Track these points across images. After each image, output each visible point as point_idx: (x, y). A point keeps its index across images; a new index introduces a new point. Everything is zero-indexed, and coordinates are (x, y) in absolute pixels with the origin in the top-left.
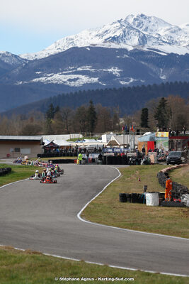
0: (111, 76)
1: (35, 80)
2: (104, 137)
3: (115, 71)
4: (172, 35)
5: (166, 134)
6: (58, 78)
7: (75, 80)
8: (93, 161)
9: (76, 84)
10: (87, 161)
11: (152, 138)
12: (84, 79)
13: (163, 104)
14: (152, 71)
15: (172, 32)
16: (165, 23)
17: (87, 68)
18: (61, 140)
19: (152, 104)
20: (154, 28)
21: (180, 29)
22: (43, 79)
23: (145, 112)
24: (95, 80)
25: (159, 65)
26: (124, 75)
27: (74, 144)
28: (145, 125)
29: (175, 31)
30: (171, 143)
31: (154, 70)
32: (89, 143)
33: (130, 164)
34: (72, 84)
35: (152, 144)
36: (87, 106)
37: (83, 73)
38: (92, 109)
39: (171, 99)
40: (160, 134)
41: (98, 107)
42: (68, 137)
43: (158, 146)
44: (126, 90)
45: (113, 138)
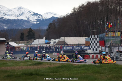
4: (9, 12)
14: (1, 25)
15: (9, 11)
16: (6, 8)
20: (2, 10)
21: (11, 10)
25: (4, 23)
29: (10, 11)
31: (2, 25)
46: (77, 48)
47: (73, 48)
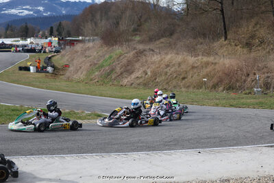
0: (39, 11)
1: (3, 12)
2: (29, 40)
3: (41, 9)
5: (57, 39)
6: (14, 11)
7: (22, 12)
8: (19, 51)
9: (22, 14)
10: (16, 51)
11: (50, 41)
12: (26, 12)
13: (60, 25)
14: (58, 9)
17: (28, 7)
18: (8, 41)
19: (55, 25)
22: (6, 12)
23: (52, 28)
24: (32, 13)
25: (62, 6)
26: (45, 11)
27: (14, 43)
28: (51, 34)
30: (59, 43)
31: (60, 9)
32: (21, 42)
33: (37, 52)
34: (21, 14)
35: (50, 44)
36: (24, 25)
37: (26, 9)
38: (26, 26)
39: (64, 22)
40: (54, 39)
41: (29, 25)
42: (13, 39)
43: (53, 45)
44: (46, 18)
45: (32, 41)
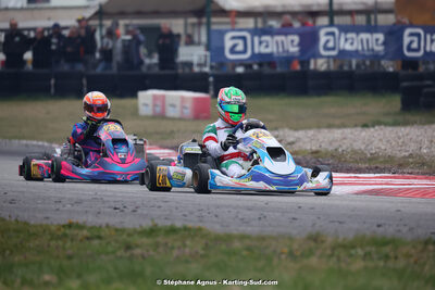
46: (351, 43)
47: (309, 40)
